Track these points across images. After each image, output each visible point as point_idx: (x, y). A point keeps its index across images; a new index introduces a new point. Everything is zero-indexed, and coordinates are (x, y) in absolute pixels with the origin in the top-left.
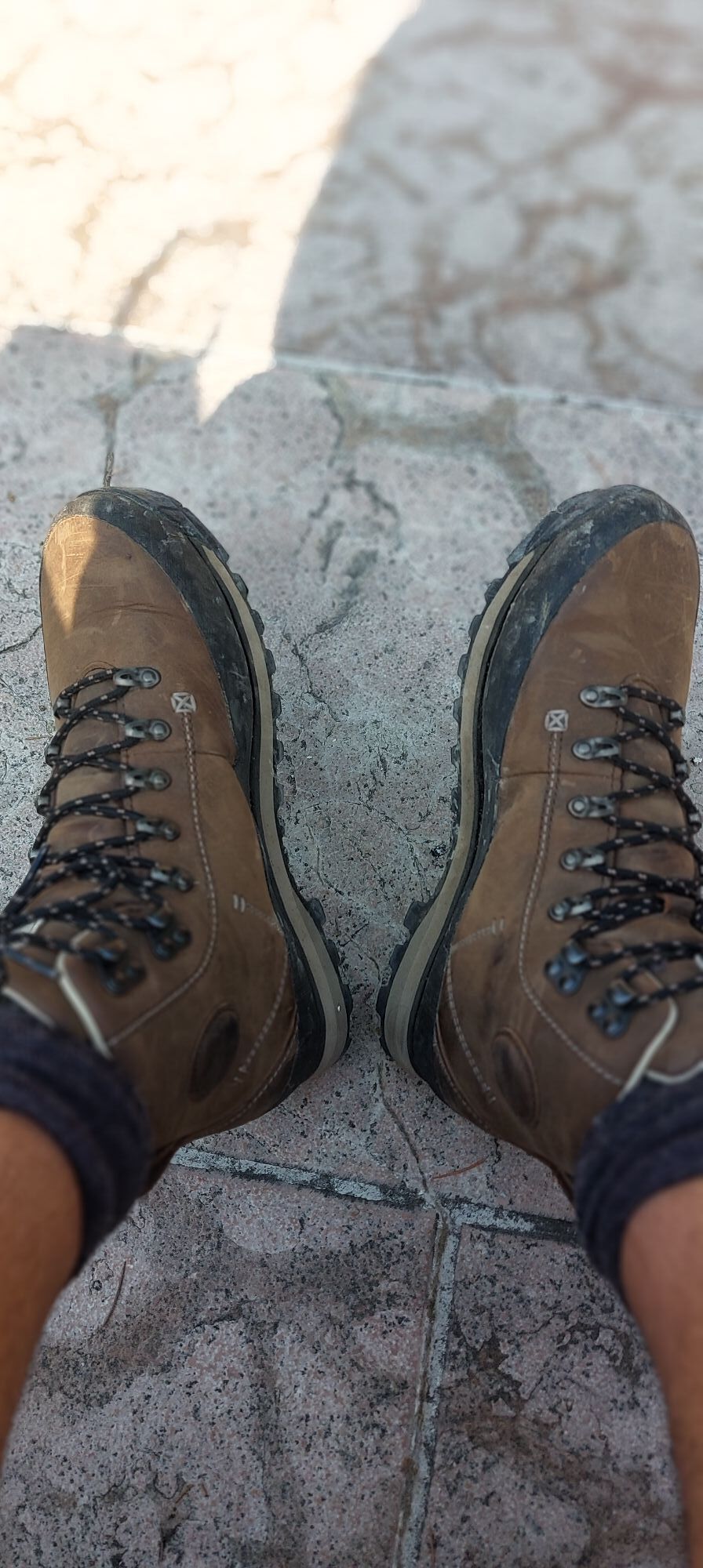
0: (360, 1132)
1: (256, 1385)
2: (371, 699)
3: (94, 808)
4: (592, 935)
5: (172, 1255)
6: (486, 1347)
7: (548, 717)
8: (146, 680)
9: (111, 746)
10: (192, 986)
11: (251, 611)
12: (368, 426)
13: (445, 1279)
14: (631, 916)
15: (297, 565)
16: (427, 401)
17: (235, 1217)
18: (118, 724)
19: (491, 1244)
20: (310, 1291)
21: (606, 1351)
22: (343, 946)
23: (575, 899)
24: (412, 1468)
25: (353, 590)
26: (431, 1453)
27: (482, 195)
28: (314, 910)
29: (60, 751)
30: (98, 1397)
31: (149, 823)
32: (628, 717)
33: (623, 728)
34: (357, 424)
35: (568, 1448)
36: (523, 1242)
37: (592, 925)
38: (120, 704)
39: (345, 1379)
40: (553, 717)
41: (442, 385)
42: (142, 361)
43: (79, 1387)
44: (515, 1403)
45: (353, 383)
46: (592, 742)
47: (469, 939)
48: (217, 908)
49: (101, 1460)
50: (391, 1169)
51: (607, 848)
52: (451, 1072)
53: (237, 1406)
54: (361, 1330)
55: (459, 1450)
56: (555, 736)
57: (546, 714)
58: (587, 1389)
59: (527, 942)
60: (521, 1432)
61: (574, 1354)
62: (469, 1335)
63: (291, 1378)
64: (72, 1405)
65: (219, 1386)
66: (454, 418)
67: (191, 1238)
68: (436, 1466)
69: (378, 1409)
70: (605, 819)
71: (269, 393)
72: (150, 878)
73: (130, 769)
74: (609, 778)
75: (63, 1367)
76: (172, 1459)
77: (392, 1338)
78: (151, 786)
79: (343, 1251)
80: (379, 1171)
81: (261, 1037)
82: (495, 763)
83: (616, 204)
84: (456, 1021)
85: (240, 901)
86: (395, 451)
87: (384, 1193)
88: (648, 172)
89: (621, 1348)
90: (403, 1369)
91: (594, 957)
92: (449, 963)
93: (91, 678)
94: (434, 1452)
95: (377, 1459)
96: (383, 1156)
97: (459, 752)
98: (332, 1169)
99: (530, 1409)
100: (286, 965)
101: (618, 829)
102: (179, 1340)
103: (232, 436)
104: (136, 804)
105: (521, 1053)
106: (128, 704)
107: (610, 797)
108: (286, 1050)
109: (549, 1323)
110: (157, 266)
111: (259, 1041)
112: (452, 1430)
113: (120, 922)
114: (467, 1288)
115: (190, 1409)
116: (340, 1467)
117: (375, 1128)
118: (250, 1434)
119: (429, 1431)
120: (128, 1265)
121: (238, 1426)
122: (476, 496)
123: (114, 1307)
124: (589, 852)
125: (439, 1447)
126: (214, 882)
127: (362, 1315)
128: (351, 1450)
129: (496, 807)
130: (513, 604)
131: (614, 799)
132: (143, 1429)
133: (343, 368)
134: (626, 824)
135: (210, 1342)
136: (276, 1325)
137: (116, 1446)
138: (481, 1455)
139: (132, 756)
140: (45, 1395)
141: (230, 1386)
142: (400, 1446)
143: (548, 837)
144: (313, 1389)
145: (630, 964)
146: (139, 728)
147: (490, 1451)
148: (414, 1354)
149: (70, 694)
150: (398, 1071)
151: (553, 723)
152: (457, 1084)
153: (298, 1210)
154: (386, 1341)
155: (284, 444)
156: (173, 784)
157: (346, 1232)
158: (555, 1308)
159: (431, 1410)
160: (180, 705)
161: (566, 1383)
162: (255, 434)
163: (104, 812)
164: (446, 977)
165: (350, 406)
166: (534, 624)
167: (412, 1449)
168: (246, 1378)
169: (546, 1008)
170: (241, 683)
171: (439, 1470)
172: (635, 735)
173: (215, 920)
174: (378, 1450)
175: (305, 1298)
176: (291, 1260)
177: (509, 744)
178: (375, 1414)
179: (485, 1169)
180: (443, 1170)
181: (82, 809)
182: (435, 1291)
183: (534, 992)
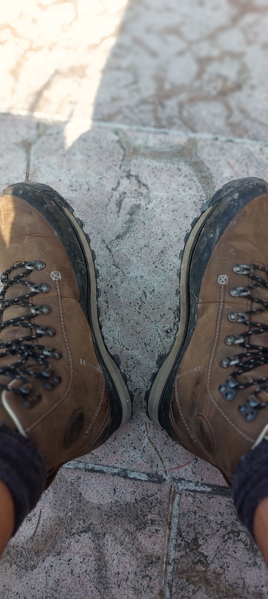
0: (138, 451)
1: (97, 559)
2: (139, 267)
3: (18, 323)
4: (239, 374)
5: (60, 505)
6: (193, 541)
7: (219, 278)
8: (39, 267)
9: (25, 296)
10: (63, 401)
11: (85, 234)
12: (135, 151)
13: (175, 512)
14: (256, 365)
15: (107, 211)
16: (160, 140)
17: (86, 488)
18: (28, 286)
19: (194, 497)
20: (119, 520)
21: (243, 542)
22: (130, 372)
23: (232, 358)
24: (163, 594)
25: (131, 221)
26: (171, 587)
27: (181, 53)
28: (116, 359)
29: (4, 297)
30: (31, 566)
31: (42, 330)
32: (254, 278)
33: (252, 283)
34: (131, 151)
35: (228, 584)
36: (208, 496)
37: (239, 370)
38: (28, 277)
39: (134, 557)
40: (221, 278)
41: (166, 133)
42: (41, 126)
43: (23, 562)
44: (205, 565)
45: (129, 134)
46: (238, 289)
47: (185, 373)
48: (73, 365)
49: (33, 594)
50: (151, 466)
51: (245, 335)
52: (177, 428)
53: (89, 569)
54: (140, 535)
55: (182, 585)
56: (222, 286)
57: (218, 277)
58: (235, 558)
59: (211, 376)
60: (208, 577)
61: (230, 543)
62: (186, 536)
63: (111, 556)
64: (20, 570)
65: (81, 561)
66: (171, 147)
67: (69, 498)
68: (173, 592)
69: (148, 569)
70: (244, 323)
71: (94, 138)
72: (43, 354)
73: (33, 306)
74: (246, 305)
75: (16, 554)
76: (63, 592)
77: (153, 539)
78: (42, 313)
79: (132, 502)
80: (146, 468)
81: (94, 418)
82: (196, 297)
83: (238, 56)
84: (179, 408)
85: (83, 361)
86: (147, 162)
87: (149, 477)
88: (249, 42)
89: (249, 541)
90: (158, 551)
91: (241, 385)
92: (176, 382)
93: (15, 266)
94: (172, 586)
95: (148, 590)
96: (148, 461)
97: (179, 291)
98: (127, 467)
99: (212, 567)
100: (104, 386)
101: (250, 327)
102: (64, 541)
103: (79, 157)
104: (36, 321)
105: (208, 425)
106: (32, 277)
107: (246, 313)
108: (105, 422)
109: (219, 530)
110: (47, 86)
111: (94, 420)
112: (179, 577)
113: (30, 375)
114: (184, 516)
115: (69, 571)
116: (132, 594)
117: (145, 449)
118: (95, 581)
119: (170, 578)
120: (42, 510)
121: (89, 577)
122: (181, 180)
123: (37, 528)
124: (238, 337)
125: (174, 584)
126: (71, 354)
127: (141, 529)
128: (137, 586)
129: (196, 316)
130: (203, 229)
131: (248, 314)
132: (50, 580)
133: (124, 127)
134: (253, 325)
135: (77, 542)
136: (105, 534)
137: (39, 587)
138: (192, 587)
139: (35, 300)
140: (9, 566)
141: (86, 560)
142: (158, 585)
143: (220, 330)
144: (121, 561)
145: (257, 388)
146: (37, 288)
147: (195, 585)
148: (163, 545)
149: (7, 273)
150: (154, 425)
151: (221, 281)
152: (180, 434)
153: (113, 485)
154: (151, 540)
155: (101, 160)
156: (52, 312)
157: (133, 494)
158: (221, 524)
159: (170, 568)
160: (54, 277)
161: (227, 556)
162: (89, 156)
163: (23, 325)
164: (174, 389)
165: (128, 143)
166: (213, 238)
167: (163, 585)
168: (93, 557)
169: (219, 406)
170: (81, 265)
171: (174, 594)
172: (257, 286)
173: (72, 371)
174: (148, 587)
175: (116, 522)
176: (110, 506)
177: (202, 289)
178: (147, 571)
179: (191, 465)
180: (173, 466)
181: (13, 324)
182: (171, 518)
183: (214, 398)
